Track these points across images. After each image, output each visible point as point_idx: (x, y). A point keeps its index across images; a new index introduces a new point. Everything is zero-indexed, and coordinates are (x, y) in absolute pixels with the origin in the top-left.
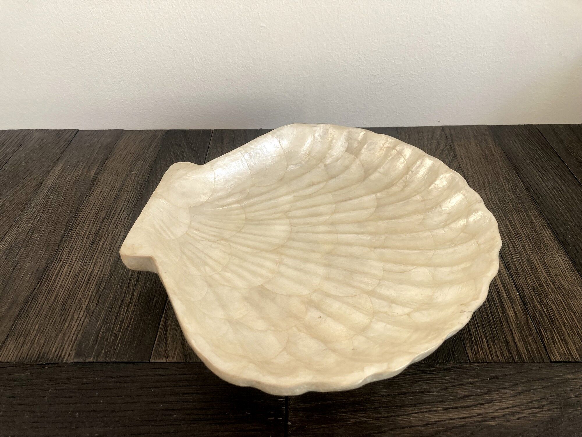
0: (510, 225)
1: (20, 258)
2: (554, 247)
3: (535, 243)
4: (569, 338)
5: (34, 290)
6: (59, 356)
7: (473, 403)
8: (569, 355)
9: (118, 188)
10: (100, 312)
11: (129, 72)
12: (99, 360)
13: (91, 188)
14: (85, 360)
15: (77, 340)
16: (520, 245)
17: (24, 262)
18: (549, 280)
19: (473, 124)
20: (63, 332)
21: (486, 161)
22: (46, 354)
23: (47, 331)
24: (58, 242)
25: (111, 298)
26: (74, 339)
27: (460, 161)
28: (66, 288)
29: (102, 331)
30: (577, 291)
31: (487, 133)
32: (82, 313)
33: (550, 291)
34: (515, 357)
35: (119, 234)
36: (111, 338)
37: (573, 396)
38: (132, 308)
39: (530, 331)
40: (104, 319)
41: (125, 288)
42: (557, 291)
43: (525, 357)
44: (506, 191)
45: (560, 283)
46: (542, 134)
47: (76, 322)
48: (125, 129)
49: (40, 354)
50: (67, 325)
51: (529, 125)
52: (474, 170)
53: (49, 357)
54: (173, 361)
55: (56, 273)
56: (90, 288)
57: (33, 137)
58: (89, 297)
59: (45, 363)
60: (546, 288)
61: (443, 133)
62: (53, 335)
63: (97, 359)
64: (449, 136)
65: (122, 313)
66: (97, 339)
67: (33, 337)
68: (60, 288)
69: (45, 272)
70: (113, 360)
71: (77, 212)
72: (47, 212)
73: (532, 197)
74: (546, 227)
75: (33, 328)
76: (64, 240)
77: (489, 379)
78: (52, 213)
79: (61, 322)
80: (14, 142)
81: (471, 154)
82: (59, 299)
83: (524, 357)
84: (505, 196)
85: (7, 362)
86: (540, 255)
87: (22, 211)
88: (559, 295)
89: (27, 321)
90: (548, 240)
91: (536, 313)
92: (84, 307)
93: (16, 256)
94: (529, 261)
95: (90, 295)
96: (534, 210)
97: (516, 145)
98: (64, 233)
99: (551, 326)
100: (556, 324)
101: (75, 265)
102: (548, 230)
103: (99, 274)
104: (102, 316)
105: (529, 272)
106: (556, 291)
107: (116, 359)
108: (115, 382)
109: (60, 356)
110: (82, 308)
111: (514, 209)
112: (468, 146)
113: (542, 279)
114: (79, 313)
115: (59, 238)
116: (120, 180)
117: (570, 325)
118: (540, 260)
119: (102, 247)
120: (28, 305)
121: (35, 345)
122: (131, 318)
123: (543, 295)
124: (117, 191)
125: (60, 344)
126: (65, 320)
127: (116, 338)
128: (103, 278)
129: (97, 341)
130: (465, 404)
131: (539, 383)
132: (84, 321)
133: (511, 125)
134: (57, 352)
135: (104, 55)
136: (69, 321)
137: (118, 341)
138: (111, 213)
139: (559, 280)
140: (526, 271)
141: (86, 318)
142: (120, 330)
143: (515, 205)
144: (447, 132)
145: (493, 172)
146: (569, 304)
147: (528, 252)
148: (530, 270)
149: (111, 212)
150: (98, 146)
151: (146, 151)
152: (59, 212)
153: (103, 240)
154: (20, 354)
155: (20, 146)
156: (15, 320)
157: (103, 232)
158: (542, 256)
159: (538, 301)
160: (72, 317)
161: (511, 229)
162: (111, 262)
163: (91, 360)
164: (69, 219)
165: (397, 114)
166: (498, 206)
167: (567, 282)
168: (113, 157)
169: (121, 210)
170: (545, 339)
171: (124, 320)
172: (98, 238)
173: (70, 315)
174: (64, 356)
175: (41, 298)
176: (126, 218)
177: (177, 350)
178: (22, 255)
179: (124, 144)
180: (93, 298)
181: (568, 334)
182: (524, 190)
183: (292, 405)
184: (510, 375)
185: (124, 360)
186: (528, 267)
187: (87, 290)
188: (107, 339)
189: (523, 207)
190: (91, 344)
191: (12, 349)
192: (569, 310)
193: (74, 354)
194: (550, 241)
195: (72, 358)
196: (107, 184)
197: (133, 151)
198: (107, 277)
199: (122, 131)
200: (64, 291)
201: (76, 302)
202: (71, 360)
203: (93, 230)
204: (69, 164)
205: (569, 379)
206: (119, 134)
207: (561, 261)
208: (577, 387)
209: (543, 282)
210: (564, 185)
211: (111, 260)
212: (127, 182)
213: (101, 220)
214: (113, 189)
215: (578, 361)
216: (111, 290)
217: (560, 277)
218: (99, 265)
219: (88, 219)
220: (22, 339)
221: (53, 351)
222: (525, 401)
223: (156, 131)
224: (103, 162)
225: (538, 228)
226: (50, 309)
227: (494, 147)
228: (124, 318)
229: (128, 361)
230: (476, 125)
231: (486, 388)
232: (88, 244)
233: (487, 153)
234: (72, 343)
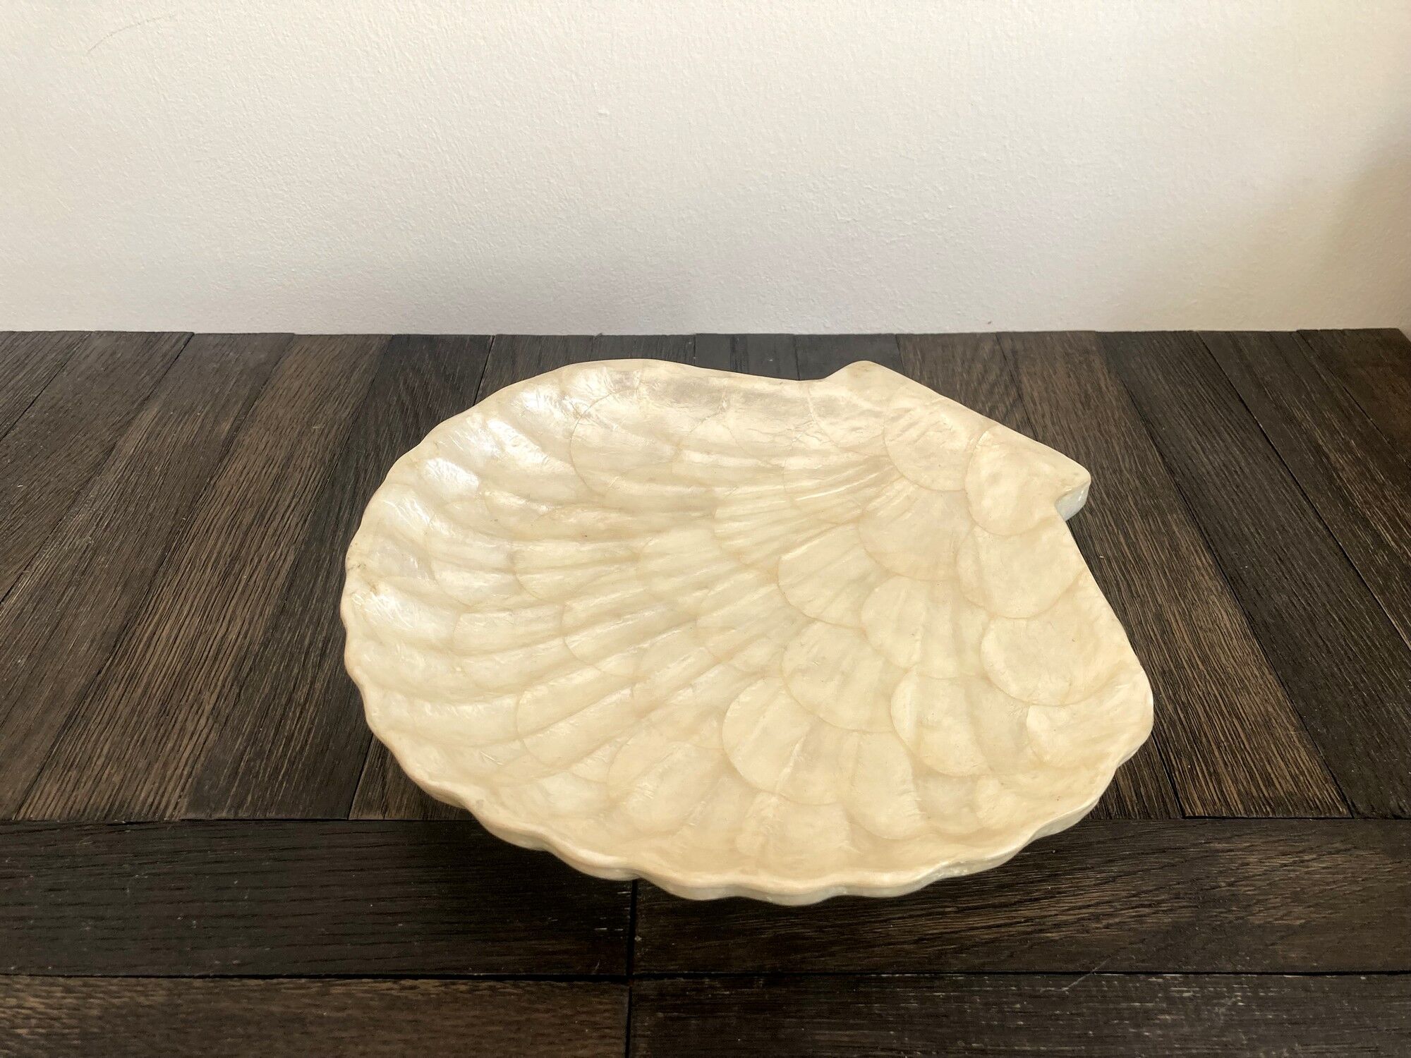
0: (1126, 542)
1: (67, 607)
2: (1213, 589)
3: (1176, 580)
4: (1225, 771)
5: (99, 673)
6: (153, 808)
7: (1019, 897)
8: (1222, 805)
9: (282, 460)
10: (242, 720)
11: (310, 208)
12: (240, 815)
13: (221, 460)
14: (210, 816)
15: (193, 774)
16: (1142, 585)
17: (76, 616)
18: (1195, 655)
19: (1065, 330)
20: (162, 760)
21: (1086, 408)
22: (126, 805)
23: (127, 757)
24: (150, 574)
25: (267, 690)
26: (185, 773)
27: (1030, 407)
28: (168, 669)
29: (246, 757)
30: (1251, 678)
31: (1094, 348)
32: (203, 721)
33: (1196, 676)
34: (1113, 807)
35: (283, 557)
36: (265, 770)
37: (1223, 884)
38: (311, 711)
39: (1148, 759)
40: (251, 733)
41: (296, 671)
42: (1211, 677)
43: (1133, 808)
44: (1125, 472)
45: (1219, 661)
46: (1210, 353)
47: (191, 738)
48: (297, 332)
49: (112, 805)
50: (170, 745)
51: (1184, 332)
52: (1057, 428)
53: (133, 809)
54: (397, 818)
55: (145, 639)
56: (220, 670)
57: (91, 349)
58: (218, 688)
59: (124, 822)
60: (1189, 671)
61: (997, 347)
62: (142, 764)
63: (236, 813)
64: (1009, 356)
65: (289, 722)
66: (237, 773)
67: (97, 769)
68: (154, 670)
69: (122, 637)
70: (272, 815)
71: (191, 509)
72: (126, 510)
73: (1177, 484)
74: (1201, 548)
75: (99, 750)
76: (162, 570)
77: (1054, 851)
78: (135, 513)
79: (158, 739)
80: (48, 358)
81: (1055, 393)
82: (154, 692)
83: (1130, 807)
84: (1121, 483)
85: (43, 821)
86: (1184, 606)
87: (69, 508)
88: (1213, 686)
89: (84, 737)
90: (1203, 576)
91: (1163, 722)
92: (208, 708)
93: (58, 602)
94: (1159, 617)
95: (220, 683)
96: (1179, 512)
97: (1154, 375)
98: (163, 557)
99: (1191, 747)
100: (1201, 742)
101: (187, 623)
102: (1204, 556)
103: (239, 640)
104: (247, 728)
105: (1157, 639)
106: (1208, 677)
107: (277, 814)
108: (275, 860)
109: (157, 808)
110: (203, 711)
111: (1139, 510)
112: (1050, 376)
113: (1183, 655)
114: (196, 719)
115: (152, 565)
116: (286, 443)
117: (1230, 746)
118: (1182, 614)
119: (247, 584)
120: (87, 704)
121: (102, 786)
122: (309, 731)
123: (1182, 686)
124: (279, 467)
125: (157, 785)
126: (167, 735)
127: (277, 770)
128: (248, 648)
129: (235, 778)
130: (1003, 900)
131: (1156, 858)
132: (208, 737)
133: (1145, 332)
134: (150, 800)
135: (255, 170)
136: (175, 737)
137: (280, 777)
138: (267, 512)
139: (1216, 655)
140: (1151, 638)
141: (213, 732)
142: (286, 755)
143: (1139, 502)
144: (1007, 345)
145: (1100, 432)
146: (1231, 704)
147: (1159, 600)
148: (1159, 637)
149: (266, 510)
150: (238, 369)
151: (343, 381)
152: (150, 510)
153: (248, 570)
154: (70, 803)
155: (62, 366)
156: (59, 736)
157: (248, 554)
158: (1186, 606)
159: (1169, 698)
160: (183, 729)
161: (1127, 551)
162: (266, 617)
163: (224, 815)
164: (174, 525)
165: (899, 307)
166: (1103, 503)
167: (1232, 660)
168: (272, 393)
169: (289, 506)
170: (1177, 773)
171: (293, 735)
172: (237, 567)
173: (178, 726)
174: (166, 807)
175: (114, 691)
176: (300, 525)
177: (406, 796)
178: (70, 600)
179: (295, 366)
180: (226, 690)
181: (1225, 764)
182: (1162, 470)
183: (644, 902)
184: (1099, 842)
185: (293, 816)
186: (1155, 629)
187: (213, 673)
188: (258, 773)
189: (1157, 507)
190: (222, 783)
191: (52, 795)
192: (1230, 715)
193: (186, 804)
194: (1207, 577)
195: (184, 810)
196: (258, 452)
197: (317, 381)
198: (256, 648)
199: (291, 336)
200: (164, 677)
201: (190, 697)
202: (181, 814)
203: (227, 549)
204: (172, 407)
205: (1218, 851)
206: (284, 343)
207: (1225, 617)
208: (1233, 866)
209: (1183, 659)
210: (1246, 460)
211: (267, 613)
212: (302, 447)
213: (244, 528)
214: (270, 462)
215: (1239, 816)
216: (266, 674)
217: (1218, 650)
218: (240, 624)
219: (215, 525)
220: (74, 773)
221: (141, 799)
222: (1124, 894)
223: (368, 336)
224: (249, 404)
225: (1184, 550)
226: (133, 711)
227: (1106, 379)
228: (294, 731)
229: (302, 818)
230: (1070, 332)
231: (1046, 868)
232: (215, 579)
233: (1090, 391)
234: (183, 781)
